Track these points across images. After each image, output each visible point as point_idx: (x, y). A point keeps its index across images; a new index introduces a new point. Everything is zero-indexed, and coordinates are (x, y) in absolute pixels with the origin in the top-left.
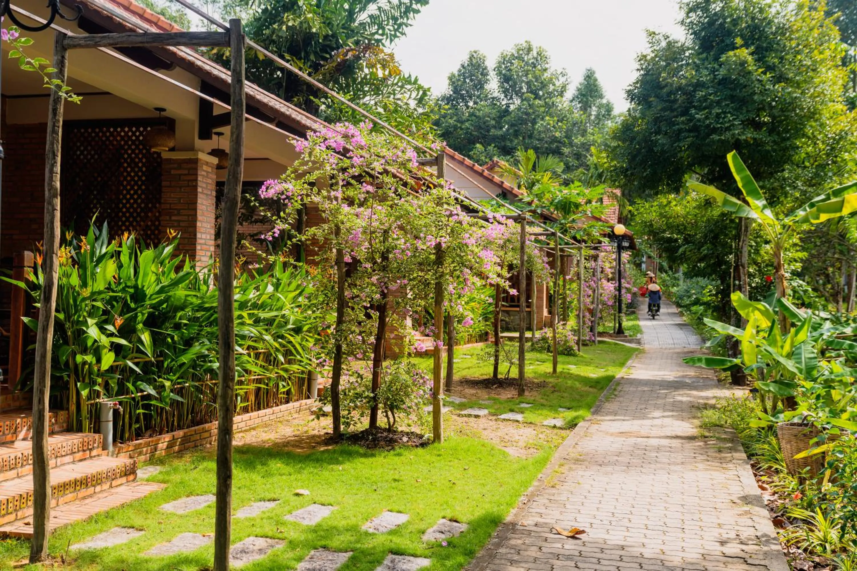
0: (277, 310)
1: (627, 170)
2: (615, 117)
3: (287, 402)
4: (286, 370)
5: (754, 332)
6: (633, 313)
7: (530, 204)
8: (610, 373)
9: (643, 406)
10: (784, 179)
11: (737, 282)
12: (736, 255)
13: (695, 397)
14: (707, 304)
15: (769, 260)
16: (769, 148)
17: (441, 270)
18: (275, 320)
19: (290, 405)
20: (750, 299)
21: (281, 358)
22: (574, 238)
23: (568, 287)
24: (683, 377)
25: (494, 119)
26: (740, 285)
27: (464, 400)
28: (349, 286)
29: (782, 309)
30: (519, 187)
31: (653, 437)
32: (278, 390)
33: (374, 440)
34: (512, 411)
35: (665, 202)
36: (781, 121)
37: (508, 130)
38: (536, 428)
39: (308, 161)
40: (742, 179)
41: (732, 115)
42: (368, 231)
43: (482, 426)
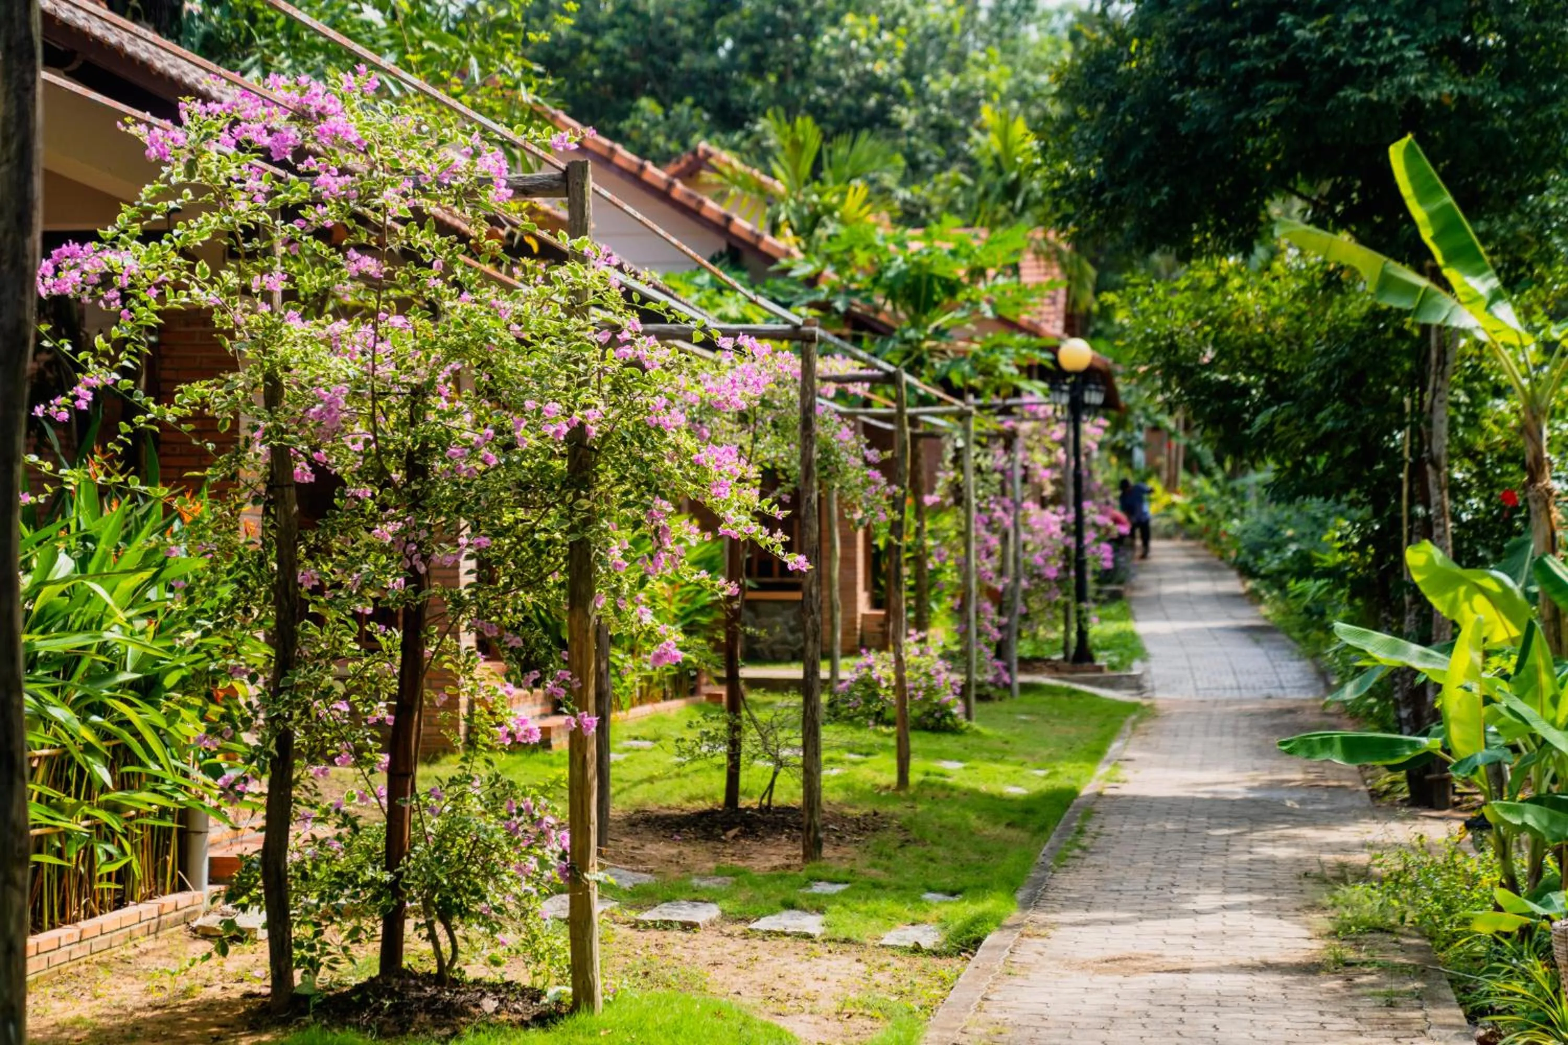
0: (84, 628)
1: (1101, 188)
2: (1047, 15)
3: (120, 903)
4: (115, 808)
5: (1478, 658)
6: (1116, 596)
7: (811, 282)
8: (1061, 782)
9: (1168, 878)
10: (1546, 215)
11: (1420, 510)
12: (1416, 432)
13: (1309, 847)
14: (1335, 574)
15: (1507, 443)
16: (1500, 124)
17: (586, 504)
18: (79, 659)
19: (130, 911)
20: (1457, 558)
21: (102, 773)
22: (945, 383)
23: (928, 525)
24: (1273, 786)
25: (691, 22)
26: (1427, 518)
27: (646, 879)
28: (310, 555)
29: (1550, 589)
30: (775, 229)
31: (1199, 971)
32: (91, 870)
33: (396, 1010)
34: (790, 905)
35: (1209, 280)
36: (1534, 47)
37: (733, 53)
38: (864, 956)
39: (181, 186)
40: (1432, 217)
41: (1398, 31)
42: (367, 392)
43: (705, 955)
